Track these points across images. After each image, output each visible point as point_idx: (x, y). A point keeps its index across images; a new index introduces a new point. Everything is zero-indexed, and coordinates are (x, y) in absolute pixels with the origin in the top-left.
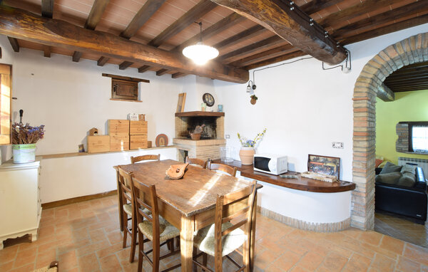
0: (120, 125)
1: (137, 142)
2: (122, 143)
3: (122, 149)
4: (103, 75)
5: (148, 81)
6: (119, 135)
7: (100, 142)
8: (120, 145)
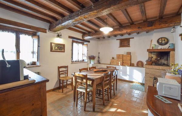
0: (119, 56)
1: (125, 63)
2: (120, 63)
3: (120, 65)
4: (117, 40)
5: (133, 38)
6: (119, 60)
7: (113, 61)
8: (119, 63)
